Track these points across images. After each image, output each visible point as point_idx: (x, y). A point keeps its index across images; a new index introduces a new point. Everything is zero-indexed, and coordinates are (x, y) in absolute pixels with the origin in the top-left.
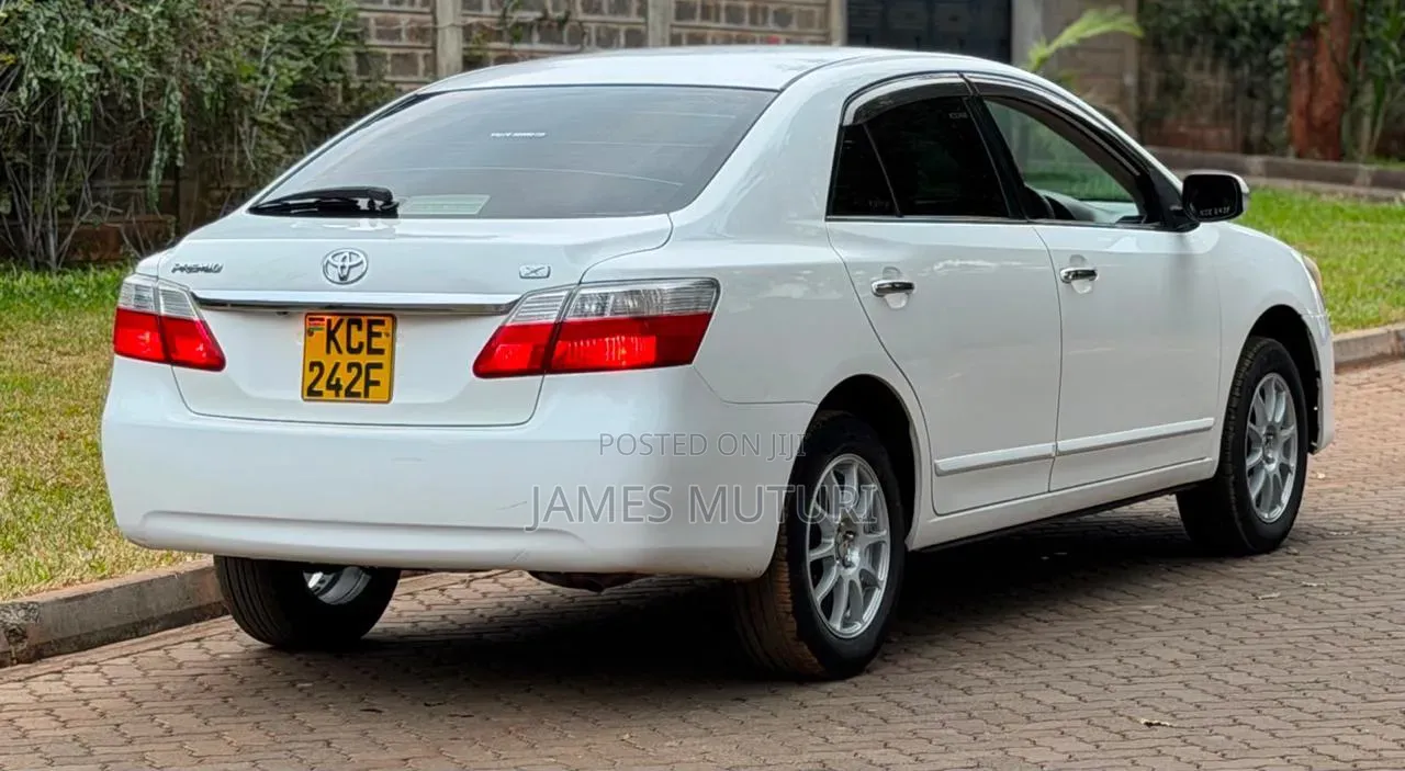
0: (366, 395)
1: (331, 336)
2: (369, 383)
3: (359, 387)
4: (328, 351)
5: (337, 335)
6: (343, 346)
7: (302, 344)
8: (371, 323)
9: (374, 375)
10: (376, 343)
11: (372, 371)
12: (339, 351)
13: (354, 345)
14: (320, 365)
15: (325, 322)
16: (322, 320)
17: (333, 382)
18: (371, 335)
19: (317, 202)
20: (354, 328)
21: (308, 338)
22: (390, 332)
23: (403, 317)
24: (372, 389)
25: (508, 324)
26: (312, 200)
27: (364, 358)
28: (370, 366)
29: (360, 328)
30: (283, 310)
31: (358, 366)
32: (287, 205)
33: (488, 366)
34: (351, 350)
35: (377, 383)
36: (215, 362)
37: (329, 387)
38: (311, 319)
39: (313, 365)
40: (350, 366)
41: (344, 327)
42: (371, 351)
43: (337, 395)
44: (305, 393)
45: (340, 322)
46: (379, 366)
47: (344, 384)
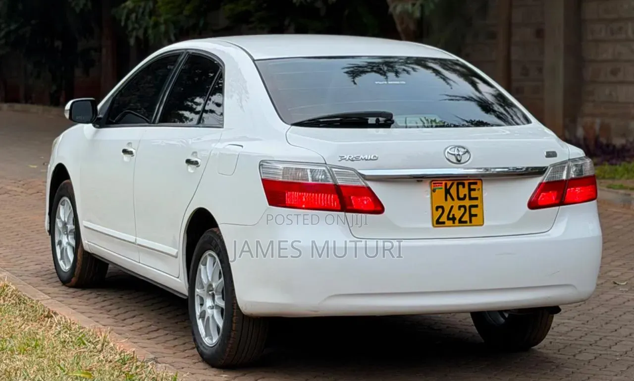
0: (471, 222)
1: (447, 191)
2: (471, 216)
3: (466, 218)
4: (446, 199)
5: (451, 191)
6: (455, 196)
7: (429, 196)
8: (470, 184)
9: (474, 211)
10: (474, 194)
11: (472, 209)
12: (453, 199)
13: (461, 196)
14: (442, 207)
15: (444, 184)
16: (441, 183)
17: (451, 216)
18: (470, 190)
20: (461, 187)
21: (433, 193)
22: (481, 188)
23: (486, 180)
24: (473, 218)
25: (544, 181)
26: (339, 119)
27: (467, 203)
28: (471, 207)
29: (464, 187)
30: (419, 179)
31: (464, 207)
33: (533, 205)
34: (459, 199)
35: (476, 215)
36: (377, 208)
37: (449, 219)
38: (434, 183)
39: (437, 208)
40: (460, 207)
41: (455, 186)
42: (471, 199)
43: (454, 223)
44: (435, 223)
45: (452, 185)
46: (476, 206)
47: (458, 217)
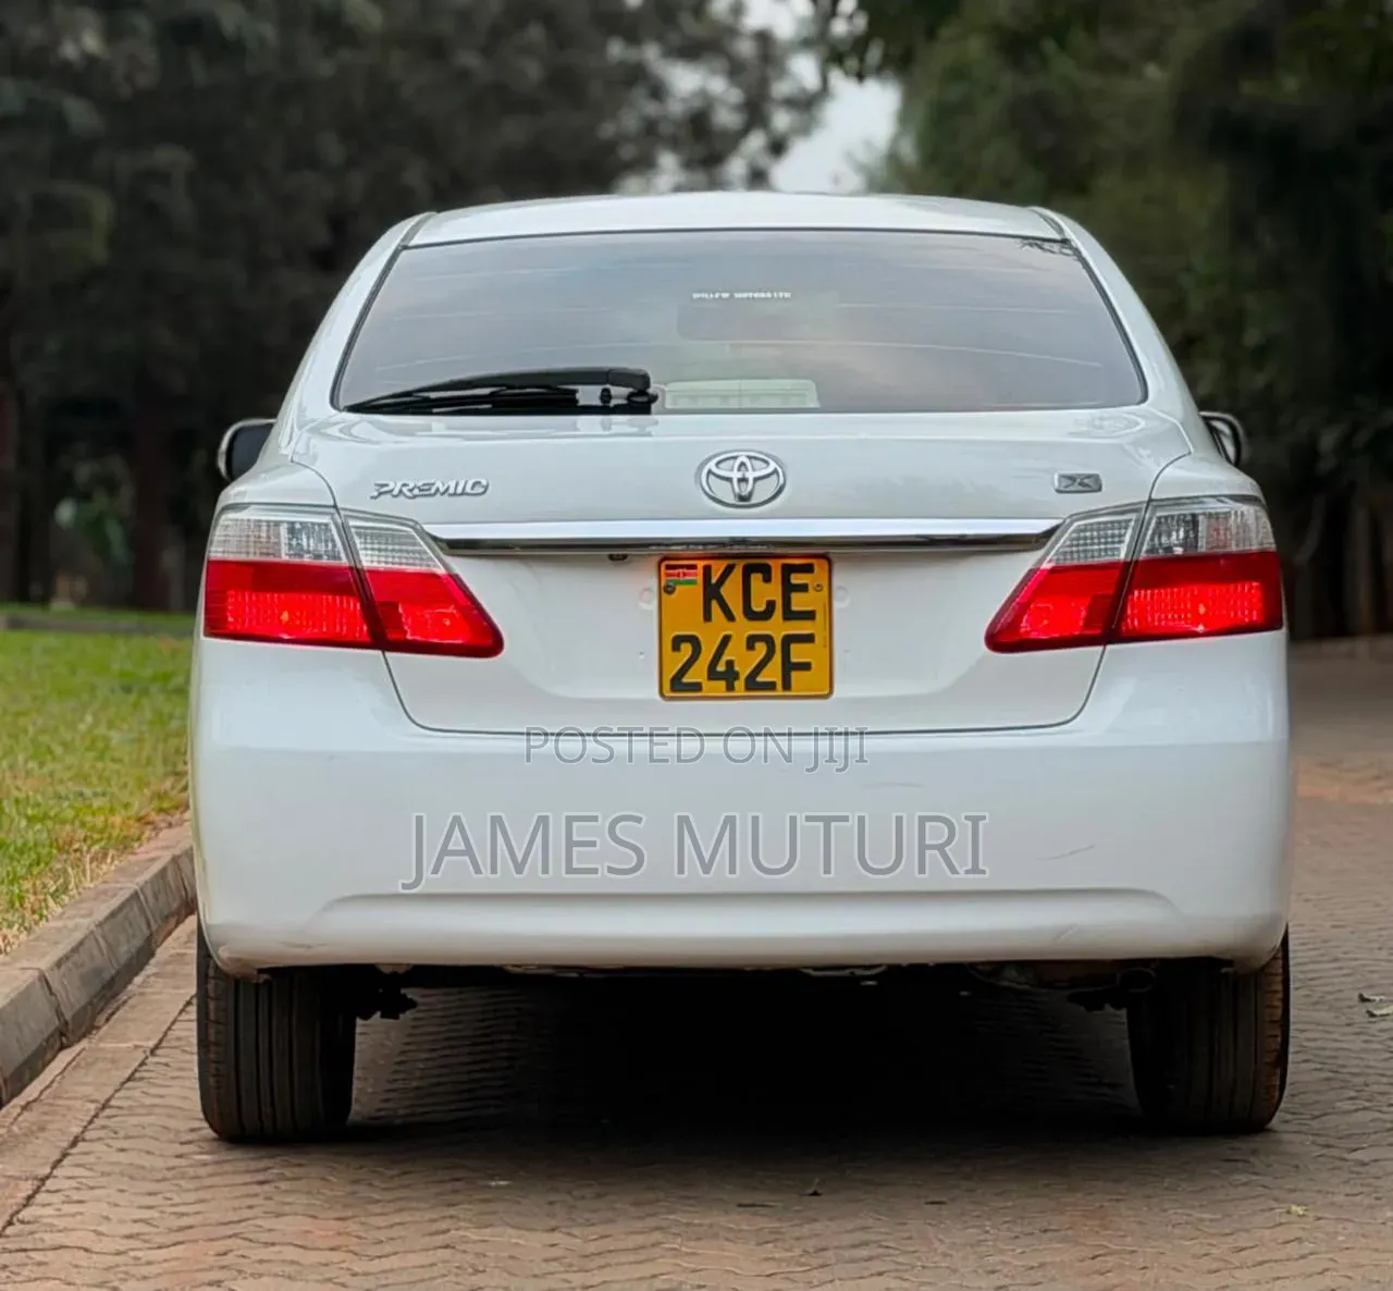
0: (787, 685)
1: (712, 592)
2: (789, 667)
3: (772, 673)
4: (707, 617)
5: (723, 591)
6: (736, 607)
7: (654, 606)
8: (788, 571)
9: (798, 653)
10: (799, 602)
11: (794, 647)
12: (730, 617)
13: (758, 606)
14: (694, 641)
15: (700, 571)
16: (693, 567)
17: (721, 668)
18: (788, 589)
19: (492, 394)
20: (756, 579)
21: (664, 595)
22: (825, 583)
23: (845, 558)
24: (795, 675)
25: (1046, 566)
26: (486, 391)
27: (777, 628)
28: (789, 640)
29: (767, 579)
30: (618, 553)
31: (768, 640)
32: (427, 400)
33: (1003, 638)
34: (750, 614)
35: (806, 667)
36: (483, 640)
37: (713, 674)
38: (668, 567)
39: (677, 642)
40: (752, 642)
41: (737, 575)
42: (789, 615)
43: (730, 687)
44: (667, 685)
45: (729, 570)
46: (809, 639)
47: (744, 671)
